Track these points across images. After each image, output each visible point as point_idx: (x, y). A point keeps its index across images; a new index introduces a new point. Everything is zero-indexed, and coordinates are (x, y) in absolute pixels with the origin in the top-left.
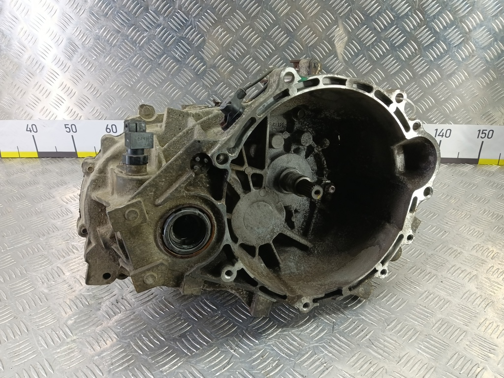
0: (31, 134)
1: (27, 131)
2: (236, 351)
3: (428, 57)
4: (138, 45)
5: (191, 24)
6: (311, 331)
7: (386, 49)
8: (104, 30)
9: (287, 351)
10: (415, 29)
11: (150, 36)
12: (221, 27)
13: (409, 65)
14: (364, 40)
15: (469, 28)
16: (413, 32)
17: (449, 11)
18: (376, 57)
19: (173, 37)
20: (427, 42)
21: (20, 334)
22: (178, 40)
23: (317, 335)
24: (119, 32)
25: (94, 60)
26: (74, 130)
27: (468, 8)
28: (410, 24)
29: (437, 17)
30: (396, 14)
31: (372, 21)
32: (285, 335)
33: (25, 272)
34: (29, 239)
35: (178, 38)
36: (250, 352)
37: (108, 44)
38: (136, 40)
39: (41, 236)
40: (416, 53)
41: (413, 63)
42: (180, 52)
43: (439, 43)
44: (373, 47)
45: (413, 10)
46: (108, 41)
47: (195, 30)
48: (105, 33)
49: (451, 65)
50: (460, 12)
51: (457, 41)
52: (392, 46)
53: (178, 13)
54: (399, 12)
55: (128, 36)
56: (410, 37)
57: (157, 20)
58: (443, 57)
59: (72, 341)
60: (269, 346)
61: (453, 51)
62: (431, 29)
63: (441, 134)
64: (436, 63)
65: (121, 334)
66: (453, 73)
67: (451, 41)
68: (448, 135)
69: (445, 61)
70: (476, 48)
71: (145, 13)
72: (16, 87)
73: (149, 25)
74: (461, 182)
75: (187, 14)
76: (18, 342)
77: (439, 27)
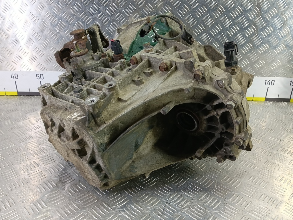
0: (14, 80)
1: (11, 78)
2: (162, 216)
3: (262, 35)
4: (86, 24)
5: (120, 12)
6: (210, 202)
7: (237, 30)
8: (65, 14)
9: (197, 216)
10: (255, 18)
11: (94, 18)
12: (138, 14)
13: (251, 40)
14: (224, 24)
15: (286, 18)
16: (254, 20)
17: (275, 8)
18: (231, 35)
19: (108, 19)
20: (262, 26)
21: (9, 206)
22: (111, 21)
23: (215, 205)
24: (74, 15)
25: (58, 33)
26: (42, 78)
27: (286, 6)
28: (252, 15)
29: (268, 11)
30: (244, 9)
31: (230, 12)
32: (194, 205)
33: (12, 165)
34: (13, 144)
35: (111, 20)
36: (172, 217)
37: (67, 23)
38: (85, 21)
39: (21, 142)
40: (255, 33)
41: (253, 39)
42: (112, 29)
43: (268, 27)
44: (230, 28)
45: (254, 6)
46: (67, 21)
47: (122, 15)
48: (66, 16)
49: (275, 40)
50: (282, 8)
51: (280, 26)
52: (241, 28)
53: (112, 4)
54: (246, 7)
55: (80, 18)
56: (252, 23)
57: (99, 9)
58: (271, 36)
59: (46, 211)
60: (184, 212)
61: (277, 32)
62: (264, 18)
63: (269, 83)
64: (266, 39)
65: (81, 206)
66: (277, 46)
67: (276, 26)
68: (272, 84)
69: (272, 38)
70: (291, 30)
71: (91, 4)
72: (6, 50)
73: (93, 12)
74: (283, 112)
75: (117, 5)
76: (9, 212)
77: (269, 17)
